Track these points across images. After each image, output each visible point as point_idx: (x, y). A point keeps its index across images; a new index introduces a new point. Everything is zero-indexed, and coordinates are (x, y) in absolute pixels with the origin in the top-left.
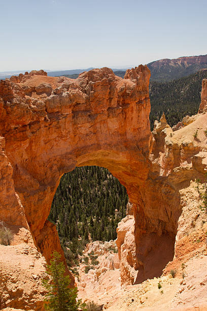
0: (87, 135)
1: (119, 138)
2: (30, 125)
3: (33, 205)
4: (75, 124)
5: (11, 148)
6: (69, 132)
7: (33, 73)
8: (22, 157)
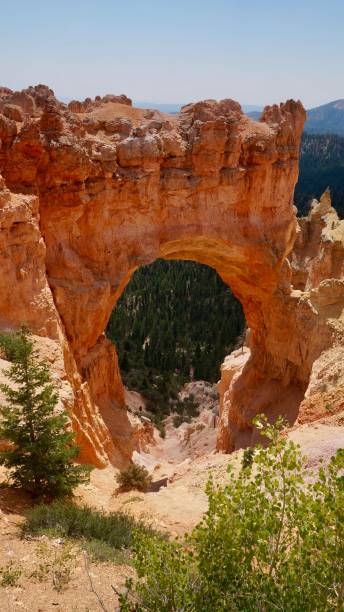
0: (182, 209)
1: (236, 220)
2: (87, 182)
4: (163, 189)
5: (53, 216)
6: (152, 201)
7: (107, 100)
8: (70, 232)
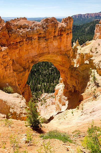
0: (44, 48)
1: (58, 50)
2: (19, 42)
3: (20, 77)
4: (39, 43)
5: (11, 52)
6: (36, 46)
7: (21, 19)
8: (16, 56)
